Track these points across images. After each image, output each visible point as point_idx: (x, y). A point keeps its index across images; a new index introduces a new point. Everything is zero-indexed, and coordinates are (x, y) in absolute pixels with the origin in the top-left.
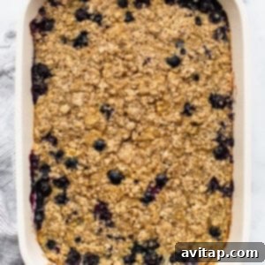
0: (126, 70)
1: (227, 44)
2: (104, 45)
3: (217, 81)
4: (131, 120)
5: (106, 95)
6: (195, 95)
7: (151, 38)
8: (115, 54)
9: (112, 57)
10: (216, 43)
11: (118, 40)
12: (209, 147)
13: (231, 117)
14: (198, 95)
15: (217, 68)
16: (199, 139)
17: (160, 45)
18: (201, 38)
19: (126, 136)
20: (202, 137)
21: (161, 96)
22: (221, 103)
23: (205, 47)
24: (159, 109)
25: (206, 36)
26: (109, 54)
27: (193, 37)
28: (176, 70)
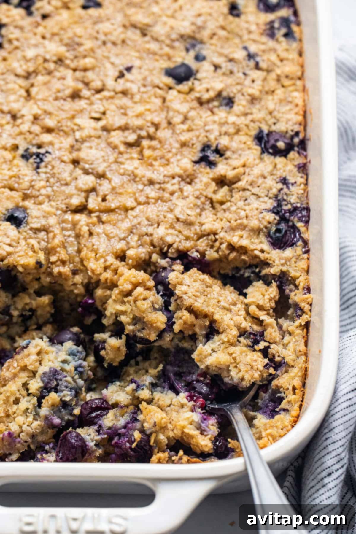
0: (80, 86)
1: (295, 45)
2: (36, 46)
3: (271, 106)
4: (86, 172)
5: (36, 129)
6: (224, 129)
7: (133, 35)
8: (60, 61)
9: (52, 66)
10: (271, 44)
11: (67, 36)
12: (254, 223)
13: (303, 168)
14: (232, 130)
15: (272, 84)
16: (234, 208)
17: (154, 46)
18: (240, 37)
19: (76, 201)
20: (241, 204)
21: (152, 130)
22: (281, 145)
23: (245, 48)
24: (147, 153)
25: (250, 32)
26: (45, 60)
27: (222, 33)
28: (184, 87)
